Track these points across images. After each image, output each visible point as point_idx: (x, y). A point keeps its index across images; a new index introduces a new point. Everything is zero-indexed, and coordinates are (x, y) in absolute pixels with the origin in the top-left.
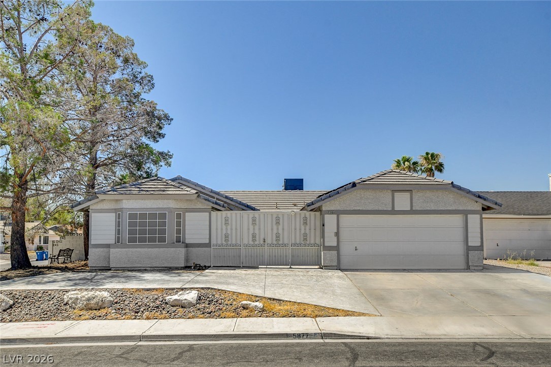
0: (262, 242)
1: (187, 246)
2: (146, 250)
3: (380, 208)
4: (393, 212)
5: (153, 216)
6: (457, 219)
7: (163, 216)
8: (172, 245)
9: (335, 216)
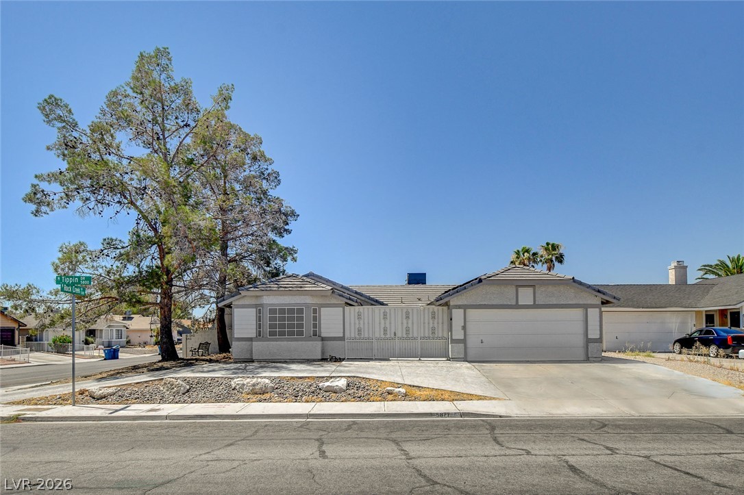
0: (393, 336)
1: (323, 339)
2: (285, 342)
3: (505, 303)
4: (517, 306)
5: (291, 311)
6: (578, 313)
7: (300, 311)
8: (308, 339)
9: (462, 310)
